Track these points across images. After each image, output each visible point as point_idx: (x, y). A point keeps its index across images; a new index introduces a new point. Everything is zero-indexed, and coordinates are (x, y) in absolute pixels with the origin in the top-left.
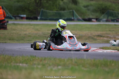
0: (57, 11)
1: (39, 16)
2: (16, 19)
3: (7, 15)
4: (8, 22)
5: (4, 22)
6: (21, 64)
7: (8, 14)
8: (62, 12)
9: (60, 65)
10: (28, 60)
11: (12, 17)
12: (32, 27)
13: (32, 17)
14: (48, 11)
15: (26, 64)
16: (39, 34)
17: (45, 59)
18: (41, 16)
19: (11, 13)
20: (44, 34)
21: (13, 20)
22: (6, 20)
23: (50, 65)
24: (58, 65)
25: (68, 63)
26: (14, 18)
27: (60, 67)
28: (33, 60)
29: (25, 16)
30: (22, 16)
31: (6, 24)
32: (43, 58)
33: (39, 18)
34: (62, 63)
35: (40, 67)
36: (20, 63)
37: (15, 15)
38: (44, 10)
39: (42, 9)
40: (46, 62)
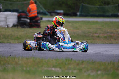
0: (99, 5)
1: (78, 12)
2: (51, 15)
3: (41, 11)
4: (41, 18)
5: (38, 18)
6: (53, 69)
7: (42, 9)
8: (106, 7)
9: (100, 70)
10: (62, 63)
11: (47, 13)
12: (70, 24)
13: (70, 13)
14: (89, 6)
15: (60, 68)
16: (78, 33)
17: (82, 63)
18: (81, 12)
19: (45, 8)
20: (84, 33)
21: (47, 16)
22: (40, 16)
23: (88, 70)
24: (98, 70)
25: (109, 67)
26: (49, 14)
27: (99, 72)
28: (68, 64)
29: (62, 11)
30: (59, 11)
31: (39, 21)
32: (81, 62)
33: (78, 14)
34: (103, 67)
35: (75, 71)
36: (53, 67)
37: (50, 11)
38: (84, 5)
39: (82, 4)
40: (84, 66)
